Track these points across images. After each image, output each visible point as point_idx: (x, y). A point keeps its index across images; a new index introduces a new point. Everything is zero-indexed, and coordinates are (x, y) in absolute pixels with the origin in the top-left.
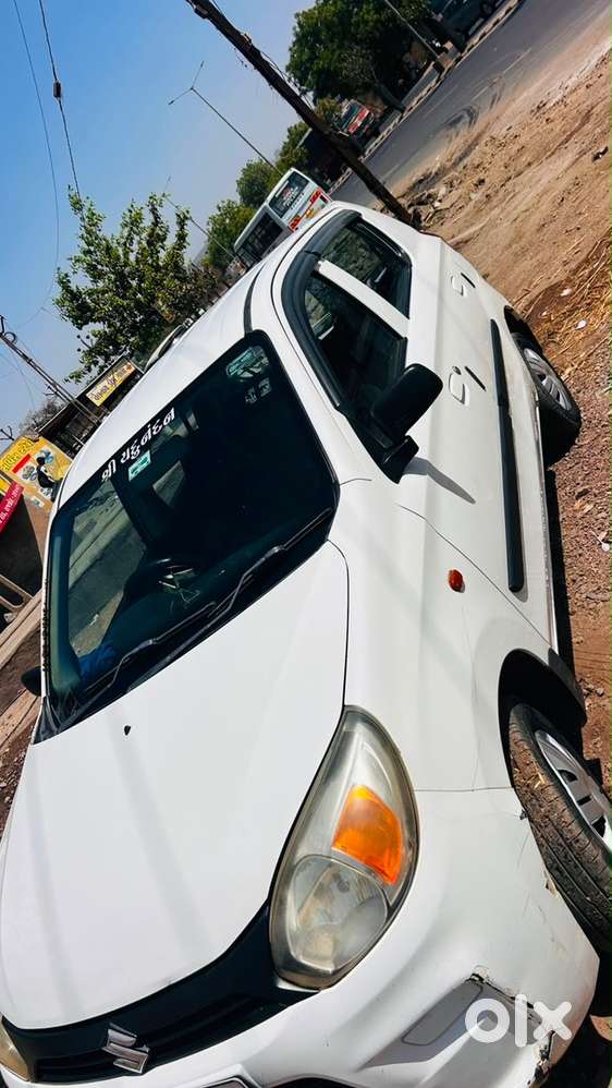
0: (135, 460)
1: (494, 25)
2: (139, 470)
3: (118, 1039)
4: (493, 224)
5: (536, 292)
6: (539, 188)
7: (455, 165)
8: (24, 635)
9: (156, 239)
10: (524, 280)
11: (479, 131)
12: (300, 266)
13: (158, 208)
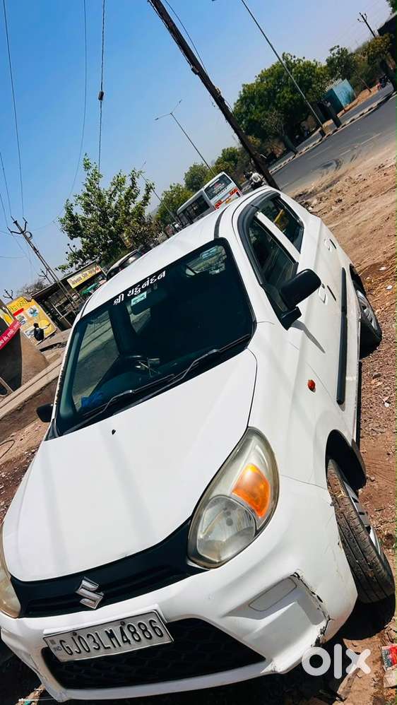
0: (136, 296)
1: (361, 115)
2: (138, 301)
3: (87, 586)
4: (344, 225)
5: (364, 266)
6: (375, 210)
7: (324, 190)
8: (7, 411)
9: (130, 196)
10: (359, 258)
11: (341, 173)
12: (247, 213)
13: (136, 178)
